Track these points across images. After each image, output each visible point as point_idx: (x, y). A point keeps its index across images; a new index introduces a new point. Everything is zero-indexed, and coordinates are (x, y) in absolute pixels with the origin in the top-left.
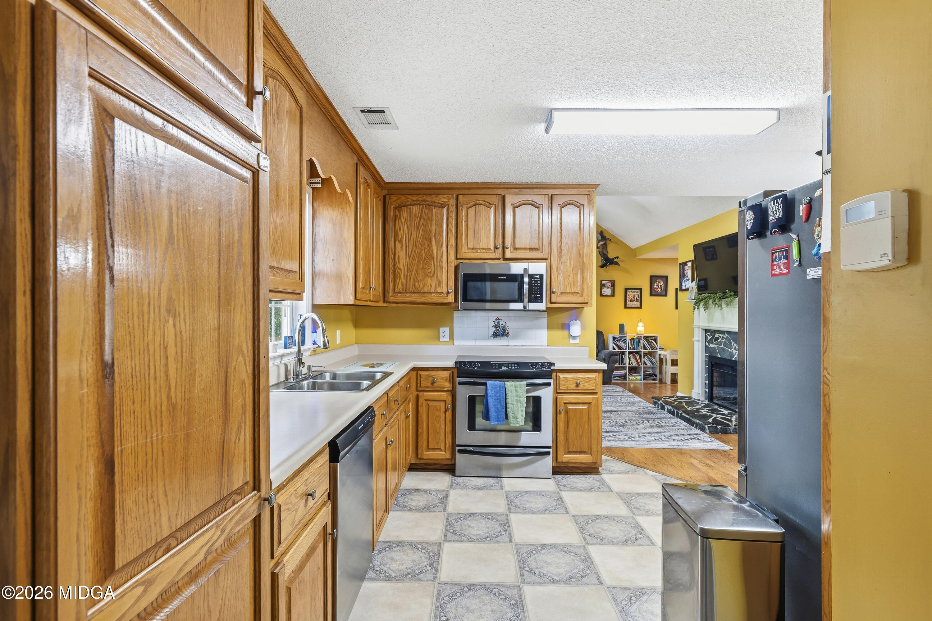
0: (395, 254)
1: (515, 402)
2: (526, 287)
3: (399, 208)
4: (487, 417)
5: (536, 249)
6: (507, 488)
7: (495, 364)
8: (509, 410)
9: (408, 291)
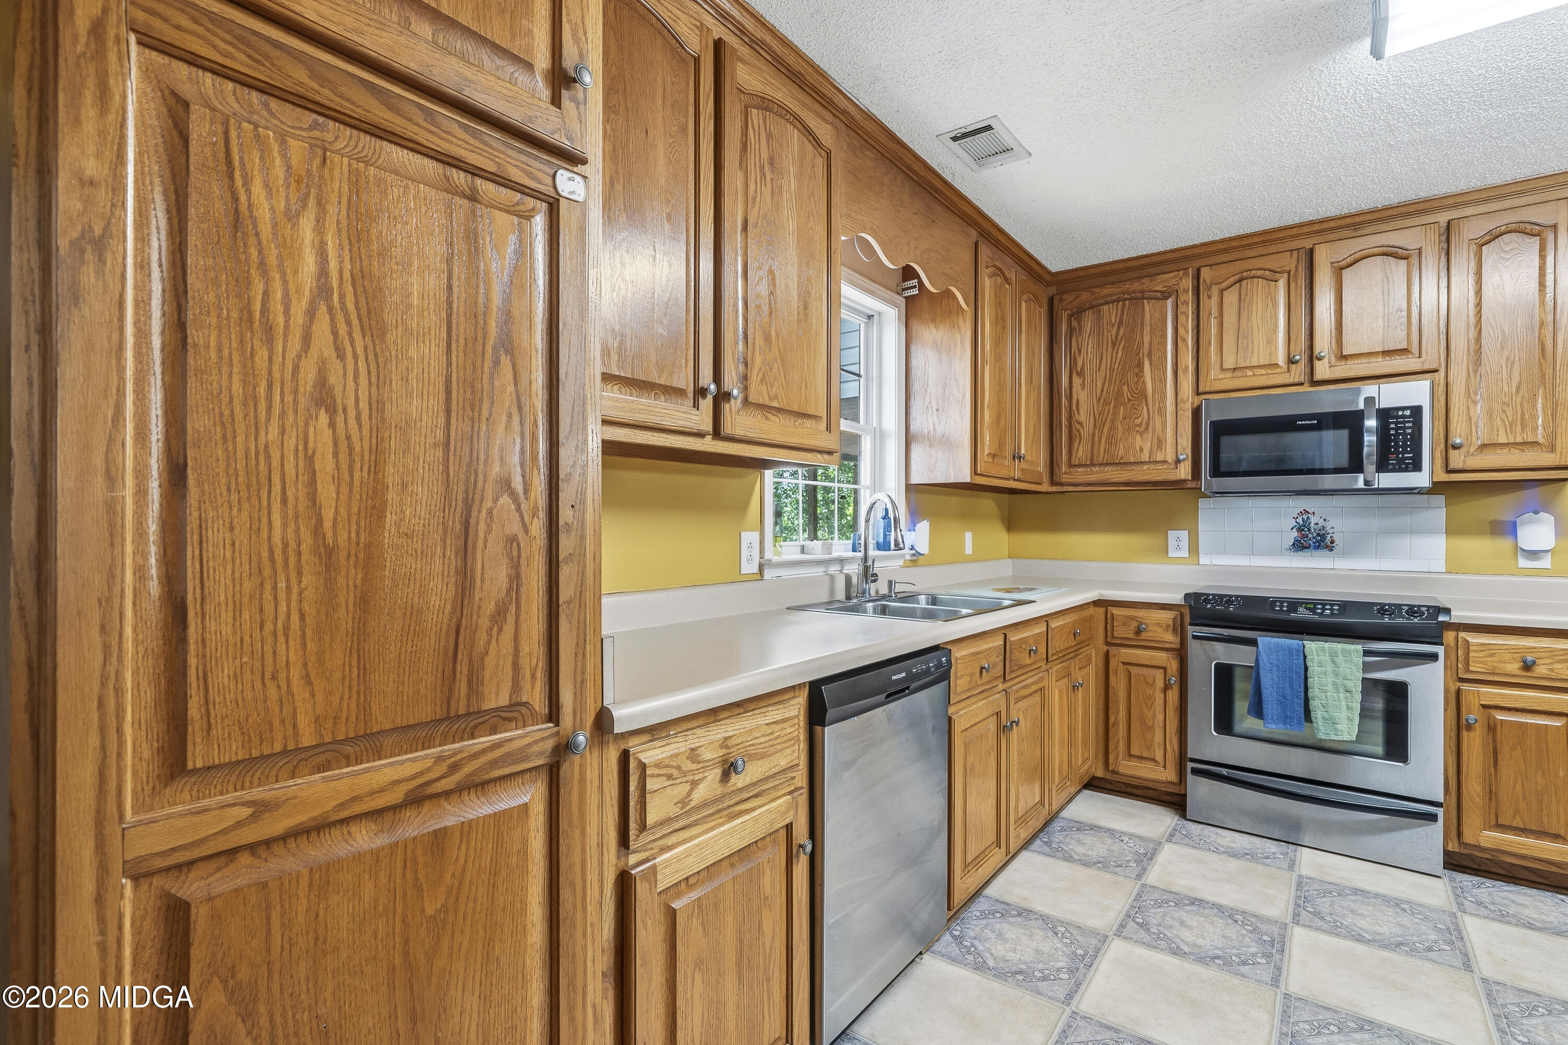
0: (1070, 398)
1: (1330, 688)
2: (1370, 440)
3: (1077, 314)
4: (1258, 710)
5: (1404, 351)
6: (1305, 871)
7: (1282, 602)
8: (1313, 704)
9: (1095, 462)
